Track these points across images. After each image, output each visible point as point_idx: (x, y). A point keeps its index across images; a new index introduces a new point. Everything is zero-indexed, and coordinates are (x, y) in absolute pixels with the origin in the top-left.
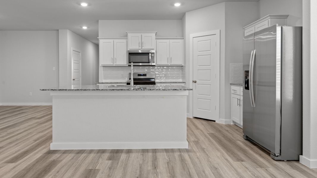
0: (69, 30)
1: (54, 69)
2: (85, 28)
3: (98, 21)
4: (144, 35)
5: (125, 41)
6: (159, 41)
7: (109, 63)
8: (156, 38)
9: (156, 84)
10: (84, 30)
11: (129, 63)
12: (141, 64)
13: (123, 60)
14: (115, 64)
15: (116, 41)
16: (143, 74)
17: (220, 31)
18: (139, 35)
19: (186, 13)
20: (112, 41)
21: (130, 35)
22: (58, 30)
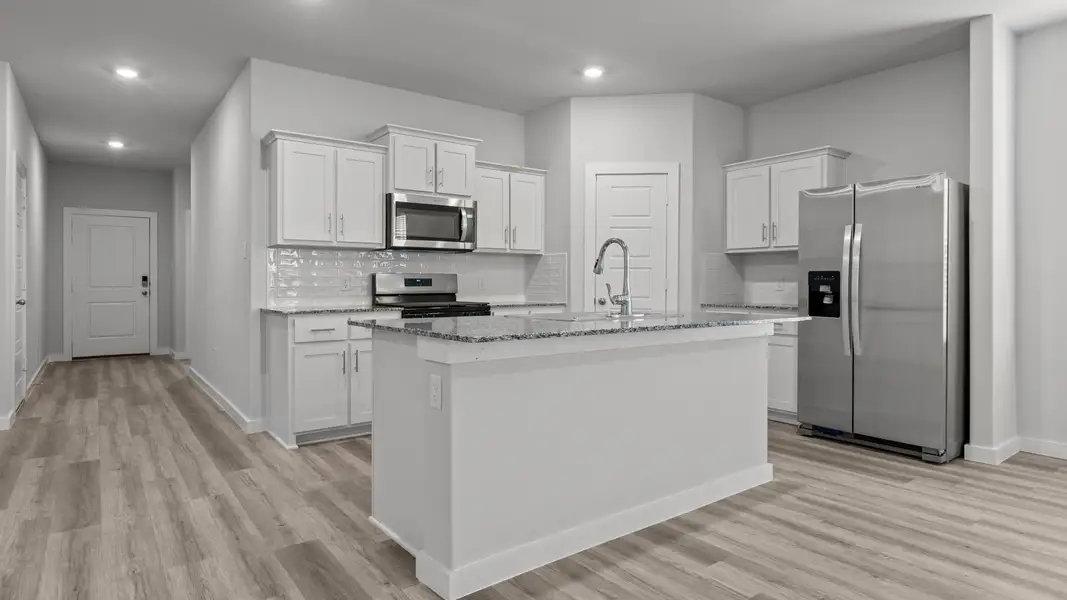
2: (127, 73)
4: (443, 146)
5: (379, 156)
6: (484, 172)
7: (318, 234)
8: (477, 163)
9: (492, 311)
12: (440, 244)
16: (422, 280)
17: (680, 166)
18: (430, 143)
19: (574, 103)
20: (330, 149)
21: (399, 140)
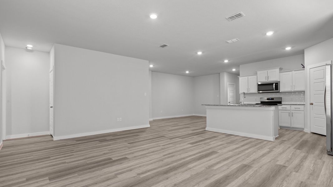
0: (226, 72)
1: (218, 96)
3: (239, 66)
4: (269, 71)
5: (255, 77)
6: (282, 74)
8: (280, 72)
10: (233, 71)
11: (258, 91)
13: (255, 90)
14: (249, 92)
15: (249, 77)
16: (271, 99)
18: (266, 71)
19: (305, 50)
20: (247, 77)
21: (259, 72)
22: (219, 73)
